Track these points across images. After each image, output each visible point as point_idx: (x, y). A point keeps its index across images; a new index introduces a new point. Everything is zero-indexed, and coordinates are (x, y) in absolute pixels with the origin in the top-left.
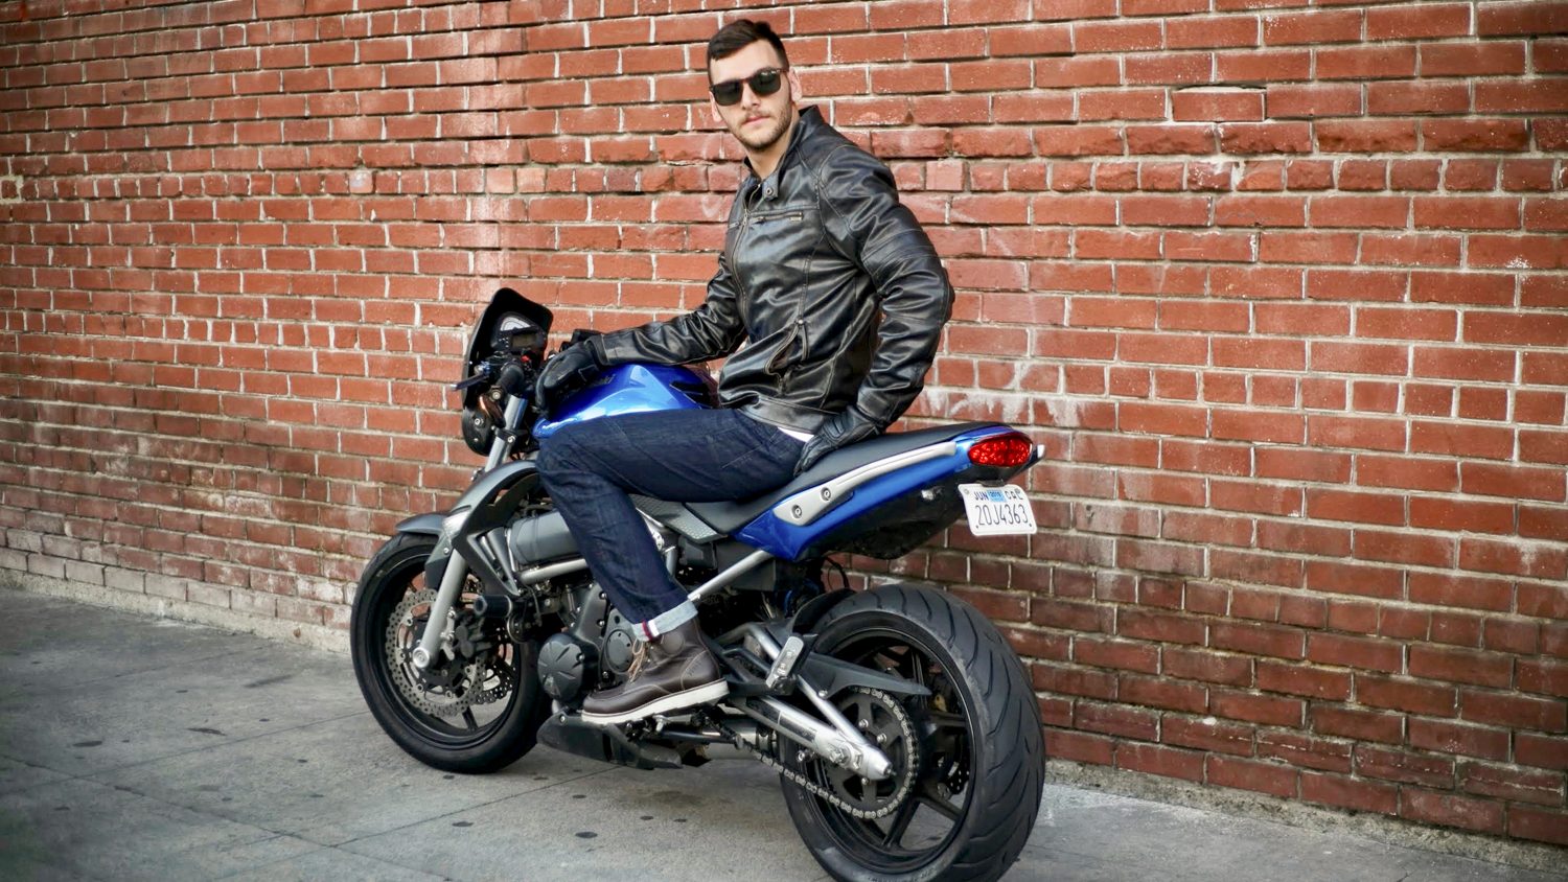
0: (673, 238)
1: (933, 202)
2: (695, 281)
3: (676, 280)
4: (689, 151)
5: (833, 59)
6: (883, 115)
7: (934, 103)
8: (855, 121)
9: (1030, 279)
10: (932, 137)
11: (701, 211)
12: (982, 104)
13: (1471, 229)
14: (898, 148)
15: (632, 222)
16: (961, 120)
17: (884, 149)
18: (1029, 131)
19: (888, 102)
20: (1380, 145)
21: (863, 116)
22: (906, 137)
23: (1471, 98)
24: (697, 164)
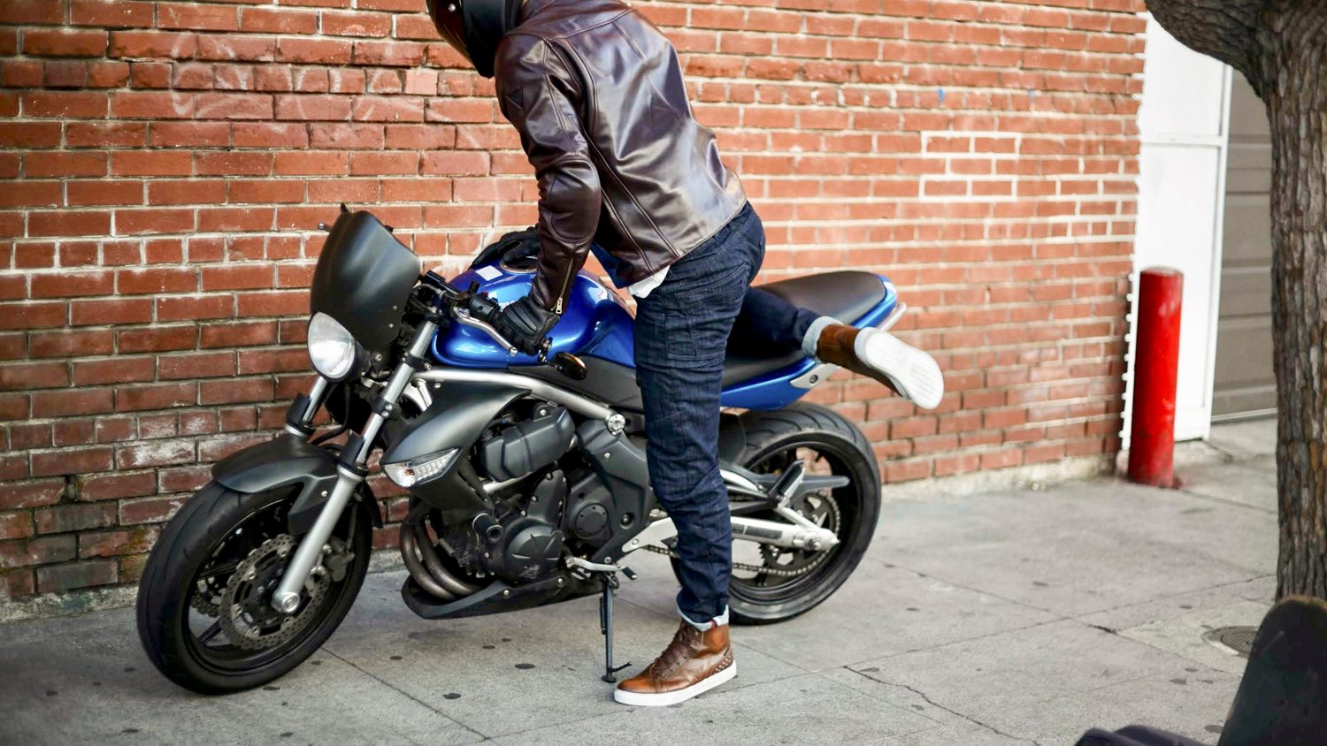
0: (135, 135)
1: (414, 104)
2: (157, 177)
3: (134, 176)
4: (158, 48)
6: (368, 28)
7: (414, 20)
8: (341, 31)
9: (491, 166)
10: (412, 50)
11: (171, 108)
13: (771, 127)
14: (380, 57)
15: (77, 118)
17: (366, 58)
19: (374, 18)
20: (724, 73)
21: (349, 28)
22: (390, 49)
23: (775, 46)
24: (158, 62)
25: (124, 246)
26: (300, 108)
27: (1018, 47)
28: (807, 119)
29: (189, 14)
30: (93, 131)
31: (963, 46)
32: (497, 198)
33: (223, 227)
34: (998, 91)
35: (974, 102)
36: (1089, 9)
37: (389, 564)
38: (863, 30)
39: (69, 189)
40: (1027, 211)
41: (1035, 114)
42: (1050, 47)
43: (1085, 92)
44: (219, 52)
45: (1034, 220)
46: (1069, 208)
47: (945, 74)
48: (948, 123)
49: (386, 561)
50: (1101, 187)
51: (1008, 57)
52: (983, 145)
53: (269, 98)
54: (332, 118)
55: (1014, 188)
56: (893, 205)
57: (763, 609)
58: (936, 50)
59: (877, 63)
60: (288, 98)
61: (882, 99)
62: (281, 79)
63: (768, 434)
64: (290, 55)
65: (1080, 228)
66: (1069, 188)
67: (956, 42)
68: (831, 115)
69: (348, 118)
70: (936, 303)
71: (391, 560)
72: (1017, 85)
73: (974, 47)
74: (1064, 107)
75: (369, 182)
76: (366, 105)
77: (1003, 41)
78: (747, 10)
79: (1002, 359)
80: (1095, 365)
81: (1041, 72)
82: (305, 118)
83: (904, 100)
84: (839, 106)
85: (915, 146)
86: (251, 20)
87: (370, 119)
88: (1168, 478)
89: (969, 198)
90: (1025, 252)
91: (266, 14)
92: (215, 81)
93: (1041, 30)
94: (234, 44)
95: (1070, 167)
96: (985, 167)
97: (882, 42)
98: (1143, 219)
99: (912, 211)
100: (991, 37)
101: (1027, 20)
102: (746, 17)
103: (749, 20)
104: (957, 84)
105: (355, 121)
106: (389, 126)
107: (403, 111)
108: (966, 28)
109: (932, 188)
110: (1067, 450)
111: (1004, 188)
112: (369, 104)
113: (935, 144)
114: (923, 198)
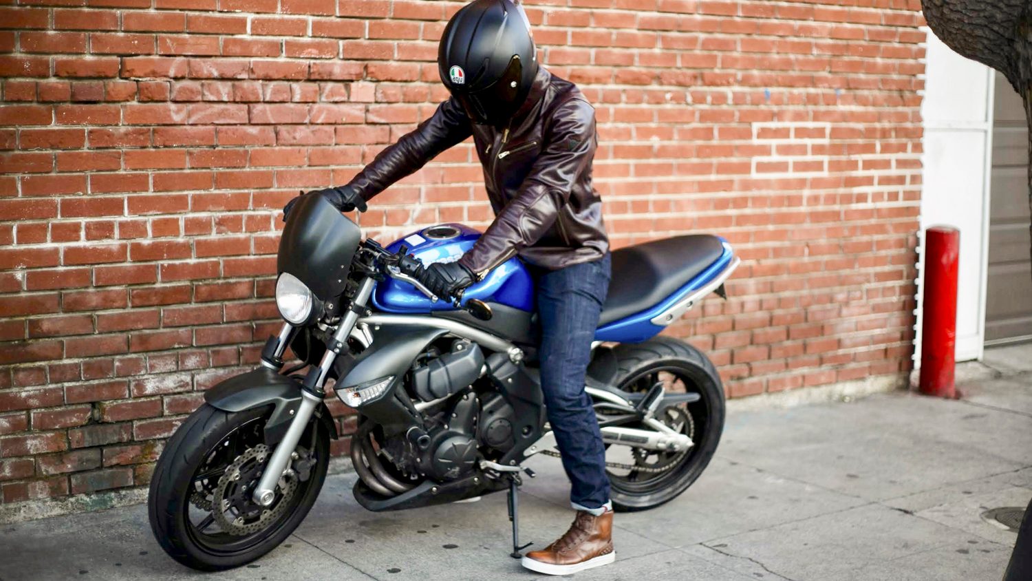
0: (142, 138)
1: (357, 110)
2: (159, 169)
3: (142, 170)
4: (159, 70)
5: (282, 10)
6: (321, 51)
7: (357, 45)
8: (300, 54)
10: (355, 67)
11: (169, 116)
12: (390, 48)
13: (635, 122)
14: (331, 73)
15: (98, 125)
16: (376, 57)
17: (319, 74)
18: (418, 66)
19: (324, 43)
21: (306, 51)
22: (338, 67)
23: (637, 59)
24: (159, 80)
25: (134, 224)
26: (269, 115)
27: (827, 55)
28: (663, 115)
29: (183, 43)
30: (110, 135)
31: (783, 56)
32: (423, 181)
33: (211, 207)
34: (812, 90)
35: (793, 100)
36: (881, 25)
37: (343, 468)
38: (706, 45)
39: (91, 180)
40: (836, 183)
41: (841, 108)
42: (852, 55)
43: (880, 89)
44: (205, 72)
45: (842, 191)
46: (869, 181)
47: (770, 78)
48: (772, 116)
49: (341, 465)
50: (893, 164)
51: (819, 64)
52: (800, 133)
53: (246, 107)
54: (294, 122)
55: (826, 166)
56: (731, 182)
57: (635, 499)
58: (762, 60)
59: (717, 71)
60: (260, 107)
61: (720, 99)
62: (255, 93)
63: (635, 361)
64: (261, 73)
65: (878, 197)
66: (868, 165)
67: (778, 53)
68: (681, 112)
69: (307, 121)
70: (766, 257)
71: (344, 465)
72: (826, 85)
73: (792, 57)
74: (863, 102)
75: (322, 171)
76: (320, 111)
77: (815, 51)
78: (614, 31)
79: (819, 300)
80: (892, 303)
81: (845, 75)
82: (273, 122)
83: (739, 99)
84: (687, 104)
85: (748, 135)
86: (230, 47)
87: (324, 121)
88: (951, 391)
89: (791, 175)
90: (835, 216)
91: (241, 41)
92: (203, 95)
93: (844, 42)
94: (216, 65)
95: (870, 149)
96: (802, 150)
97: (719, 54)
98: (927, 189)
99: (746, 185)
100: (805, 48)
101: (833, 35)
102: (614, 37)
103: (617, 39)
104: (779, 85)
105: (312, 124)
106: (338, 127)
107: (349, 115)
108: (786, 42)
109: (762, 167)
110: (872, 370)
111: (818, 166)
112: (322, 111)
113: (764, 133)
114: (755, 175)
